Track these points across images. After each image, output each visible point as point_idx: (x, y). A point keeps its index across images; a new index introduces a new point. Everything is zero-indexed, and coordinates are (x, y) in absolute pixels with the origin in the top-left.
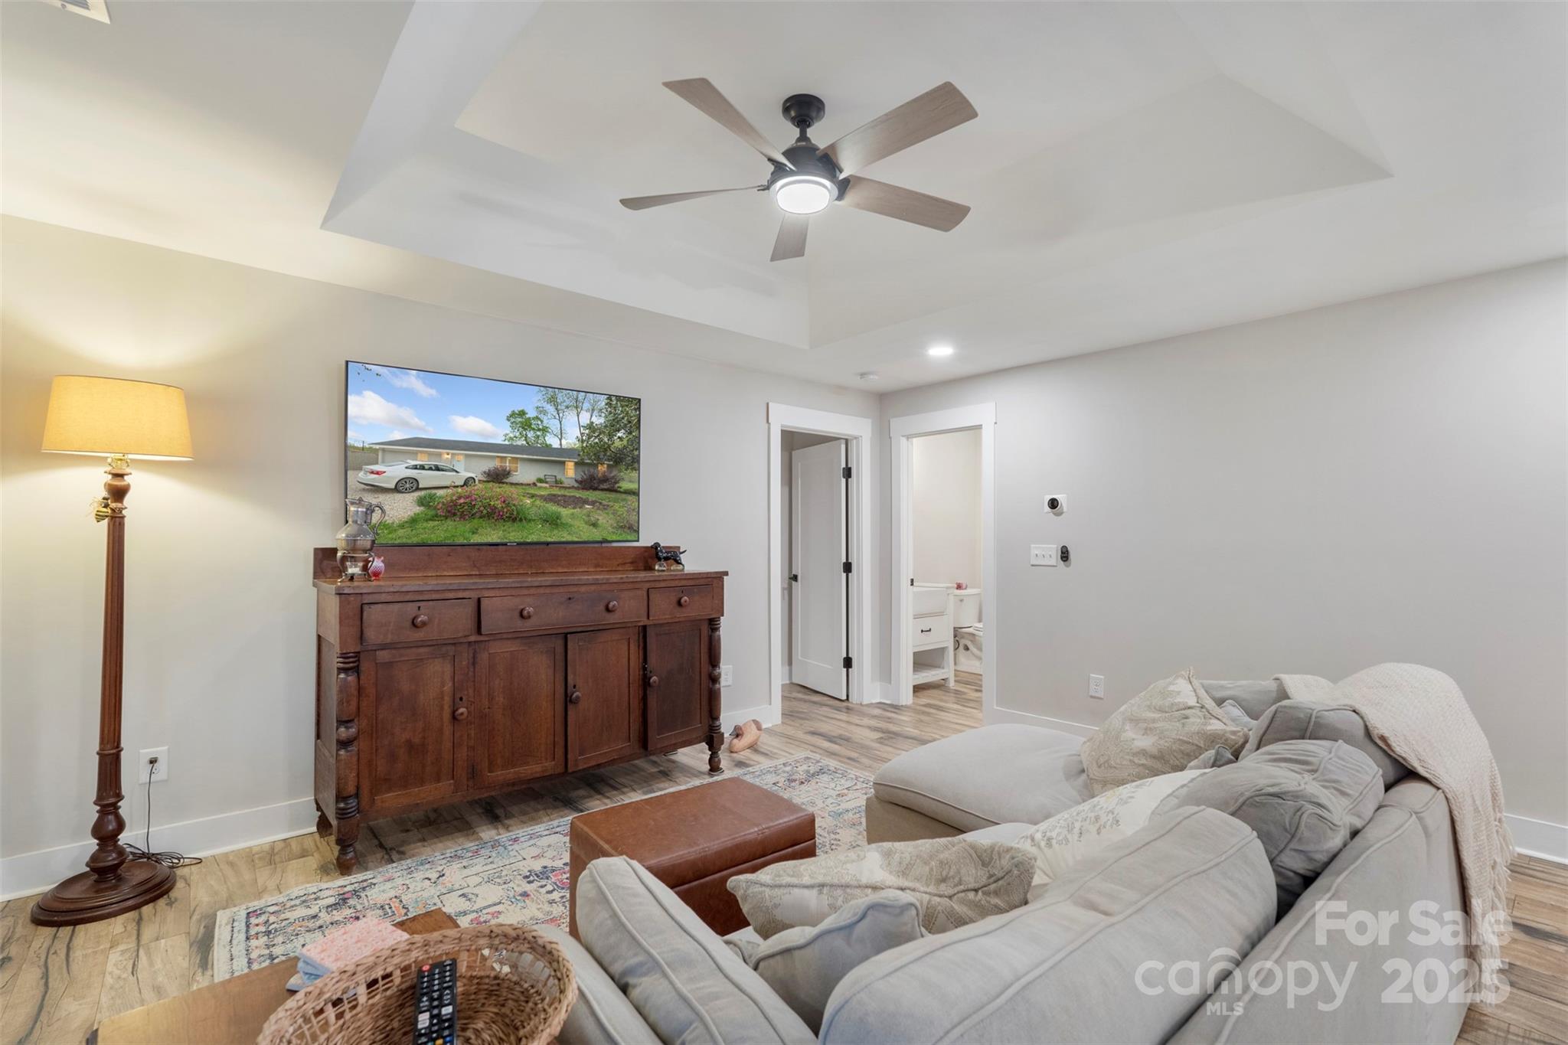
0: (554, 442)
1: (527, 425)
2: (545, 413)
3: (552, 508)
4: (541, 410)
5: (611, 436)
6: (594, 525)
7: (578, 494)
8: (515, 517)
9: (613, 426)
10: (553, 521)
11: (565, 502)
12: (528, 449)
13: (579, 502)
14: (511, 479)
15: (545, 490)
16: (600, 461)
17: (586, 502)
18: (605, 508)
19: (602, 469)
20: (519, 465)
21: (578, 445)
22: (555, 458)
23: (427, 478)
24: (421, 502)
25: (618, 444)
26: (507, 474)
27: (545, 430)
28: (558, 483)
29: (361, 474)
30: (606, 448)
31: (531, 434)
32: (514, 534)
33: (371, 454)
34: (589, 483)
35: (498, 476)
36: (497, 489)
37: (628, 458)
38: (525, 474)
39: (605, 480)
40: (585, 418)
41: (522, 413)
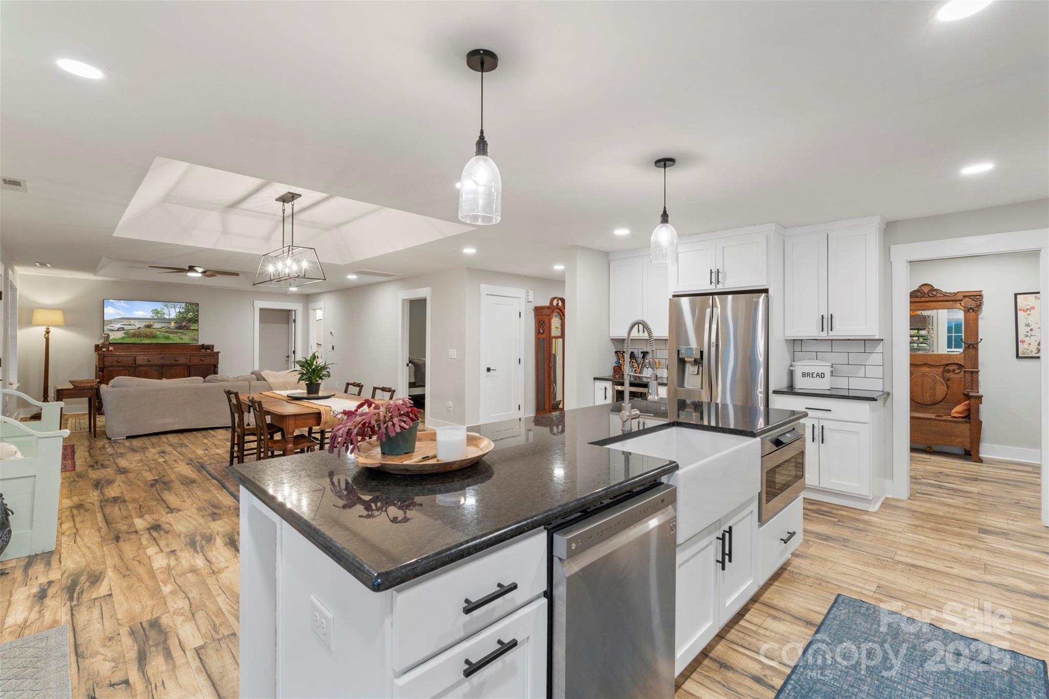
0: (167, 317)
1: (158, 313)
2: (163, 309)
3: (167, 334)
4: (162, 309)
5: (187, 314)
6: (182, 339)
7: (176, 331)
8: (154, 337)
9: (188, 311)
10: (168, 338)
11: (171, 333)
12: (159, 319)
13: (175, 333)
14: (153, 327)
15: (164, 330)
16: (183, 321)
17: (179, 333)
18: (185, 334)
19: (184, 324)
20: (156, 323)
21: (175, 317)
22: (169, 321)
23: (126, 327)
24: (125, 333)
25: (189, 316)
26: (152, 326)
27: (164, 314)
28: (168, 328)
29: (108, 327)
30: (185, 318)
31: (159, 315)
32: (154, 341)
33: (111, 322)
34: (180, 328)
35: (149, 326)
36: (148, 330)
37: (195, 320)
38: (157, 325)
39: (185, 326)
40: (178, 310)
41: (156, 310)
